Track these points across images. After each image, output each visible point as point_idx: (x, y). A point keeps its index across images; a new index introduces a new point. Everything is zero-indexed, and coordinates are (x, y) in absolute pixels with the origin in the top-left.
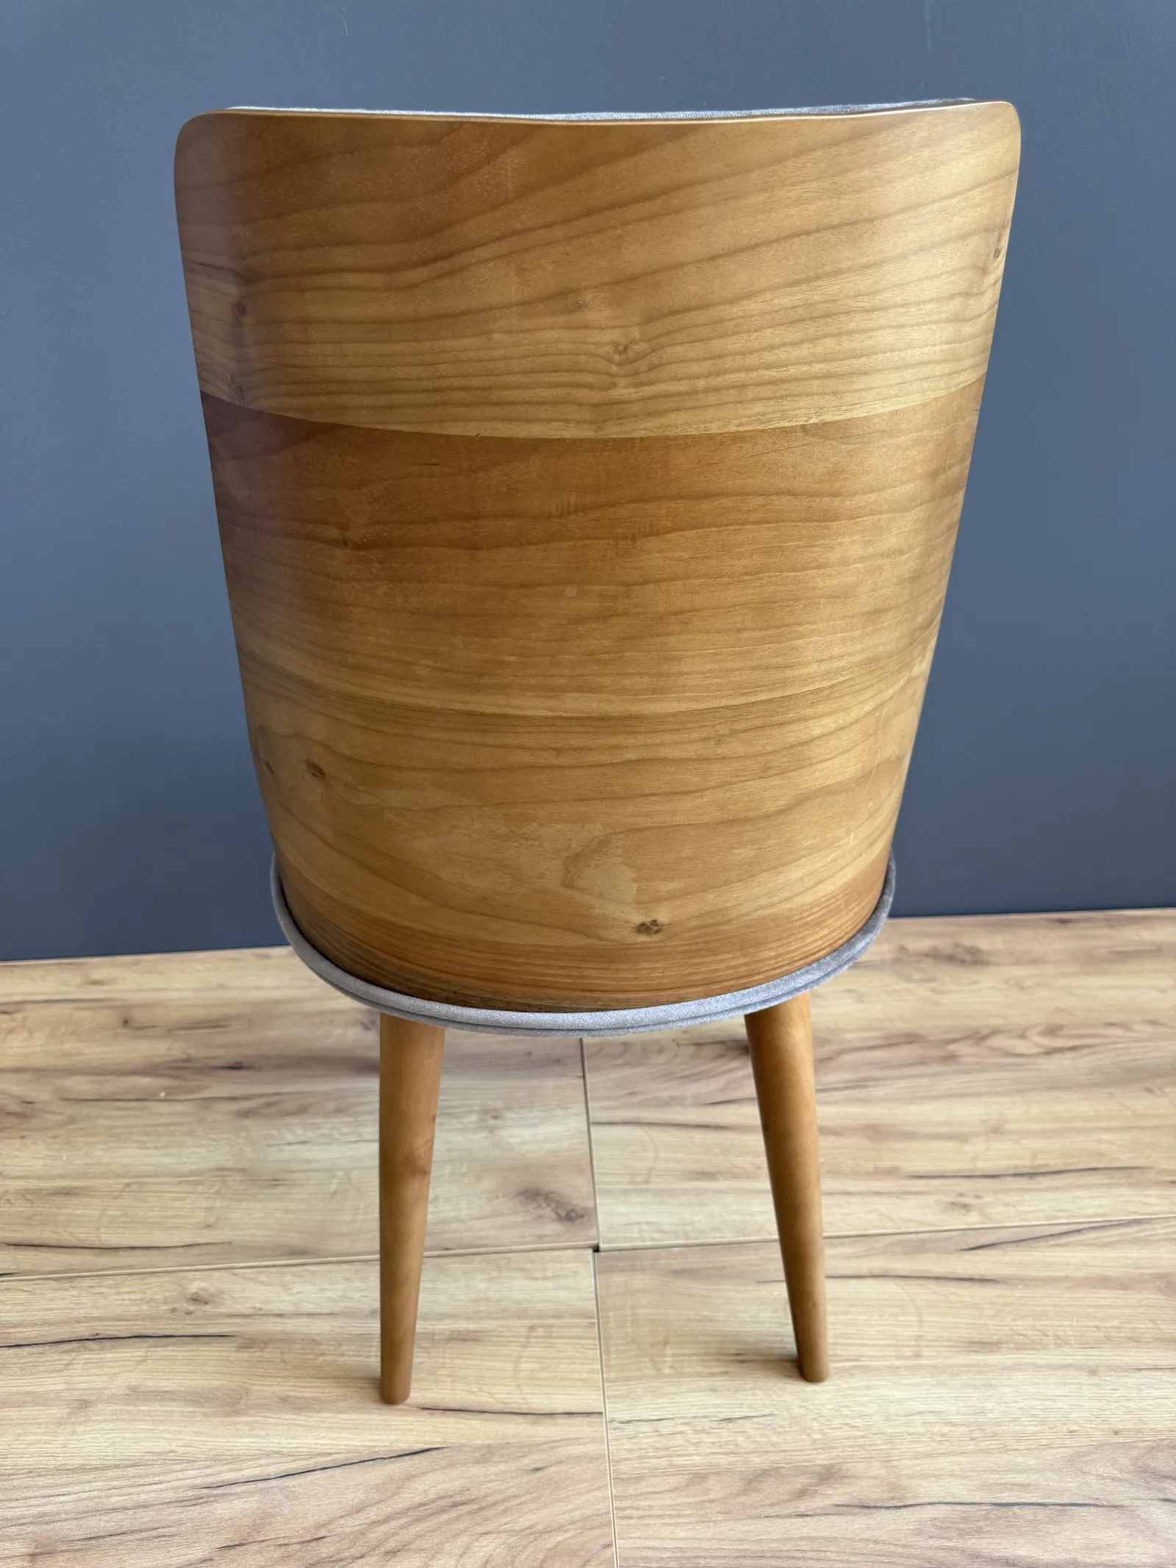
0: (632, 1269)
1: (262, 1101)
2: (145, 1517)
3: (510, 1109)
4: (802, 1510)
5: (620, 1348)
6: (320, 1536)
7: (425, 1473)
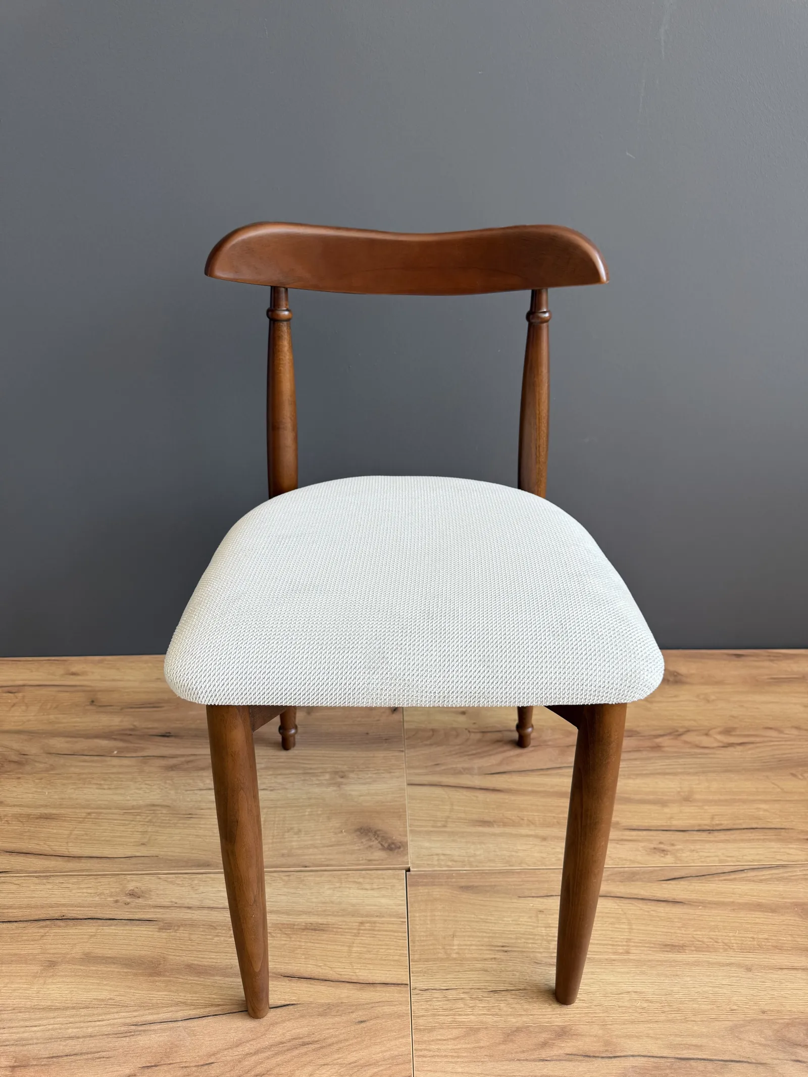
0: (433, 884)
1: (183, 759)
2: (91, 1044)
3: (353, 771)
4: (544, 1056)
5: (422, 939)
6: (210, 1062)
7: (284, 1021)
